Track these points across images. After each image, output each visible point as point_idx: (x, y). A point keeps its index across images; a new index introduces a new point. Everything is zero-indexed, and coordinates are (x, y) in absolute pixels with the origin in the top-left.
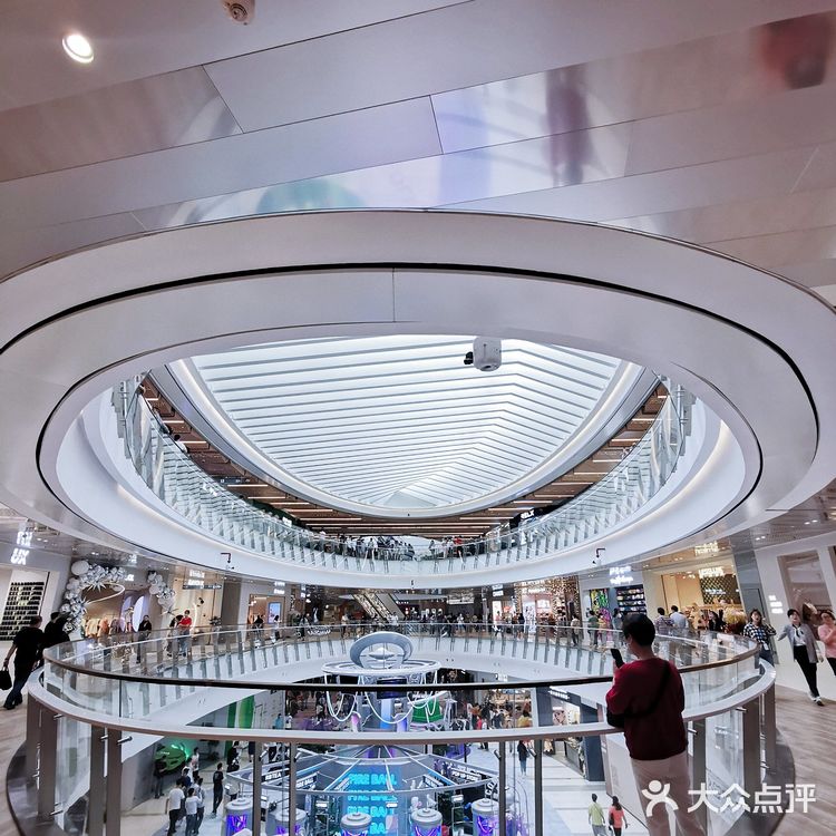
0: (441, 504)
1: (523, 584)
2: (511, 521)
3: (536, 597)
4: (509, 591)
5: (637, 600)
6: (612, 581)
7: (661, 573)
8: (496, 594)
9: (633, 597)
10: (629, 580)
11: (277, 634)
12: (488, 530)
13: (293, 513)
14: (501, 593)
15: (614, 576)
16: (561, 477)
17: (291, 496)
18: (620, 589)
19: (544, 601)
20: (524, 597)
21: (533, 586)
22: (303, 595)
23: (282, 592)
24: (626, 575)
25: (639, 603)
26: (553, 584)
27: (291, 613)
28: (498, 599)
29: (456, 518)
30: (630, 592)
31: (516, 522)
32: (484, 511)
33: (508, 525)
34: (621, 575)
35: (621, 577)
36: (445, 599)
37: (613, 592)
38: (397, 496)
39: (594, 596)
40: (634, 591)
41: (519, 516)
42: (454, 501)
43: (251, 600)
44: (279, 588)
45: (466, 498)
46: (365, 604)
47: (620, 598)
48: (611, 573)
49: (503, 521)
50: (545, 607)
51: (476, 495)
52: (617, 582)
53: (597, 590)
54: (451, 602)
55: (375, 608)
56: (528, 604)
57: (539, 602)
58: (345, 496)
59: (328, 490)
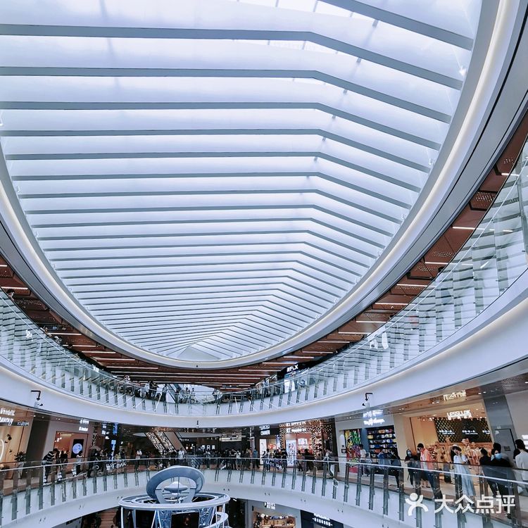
0: (223, 358)
1: (287, 425)
2: (278, 373)
3: (297, 436)
4: (276, 430)
5: (386, 438)
6: (366, 423)
7: (411, 415)
8: (263, 433)
9: (383, 437)
10: (381, 422)
11: (78, 467)
12: (259, 381)
13: (101, 361)
14: (268, 433)
15: (367, 419)
16: (326, 336)
17: (101, 345)
18: (371, 430)
19: (303, 439)
20: (288, 436)
21: (296, 427)
22: (104, 432)
23: (86, 430)
24: (378, 417)
25: (388, 441)
26: (312, 425)
27: (92, 448)
28: (264, 437)
29: (235, 369)
30: (380, 432)
31: (282, 375)
32: (258, 364)
33: (275, 376)
34: (373, 418)
35: (373, 420)
36: (219, 437)
37: (364, 431)
38: (189, 350)
39: (348, 435)
40: (384, 431)
41: (286, 369)
42: (235, 355)
43: (58, 436)
44: (84, 425)
45: (245, 353)
46: (155, 441)
47: (370, 437)
48: (364, 415)
49: (272, 374)
50: (304, 443)
51: (253, 351)
52: (370, 423)
53: (351, 431)
54: (224, 439)
55: (163, 444)
56: (290, 442)
57: (299, 440)
58: (146, 348)
59: (132, 342)
